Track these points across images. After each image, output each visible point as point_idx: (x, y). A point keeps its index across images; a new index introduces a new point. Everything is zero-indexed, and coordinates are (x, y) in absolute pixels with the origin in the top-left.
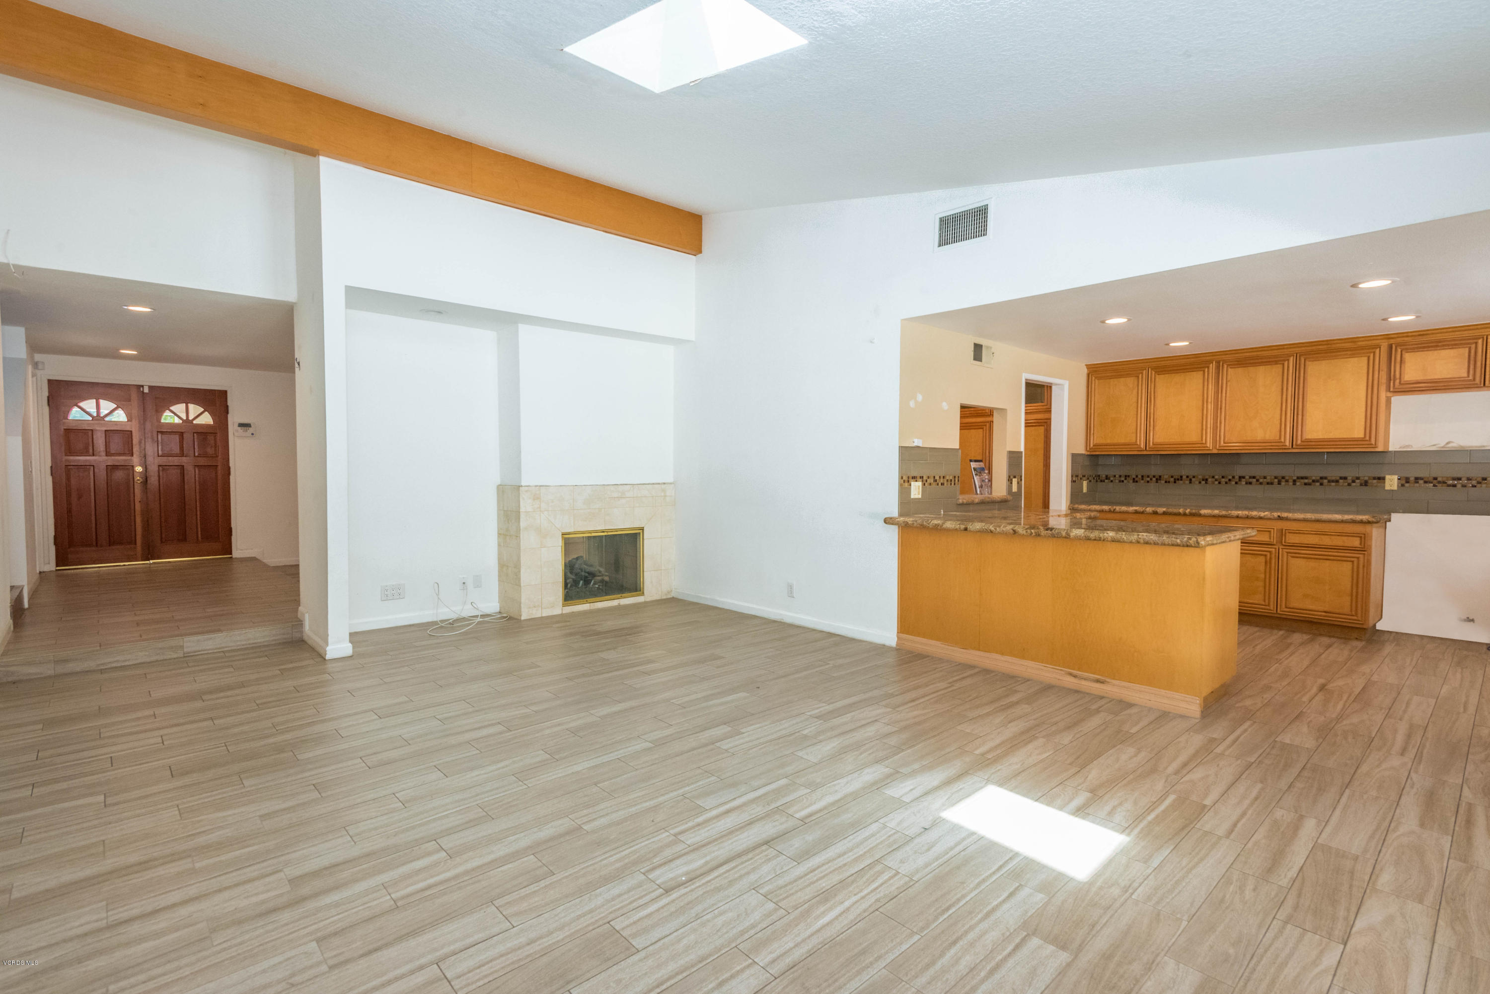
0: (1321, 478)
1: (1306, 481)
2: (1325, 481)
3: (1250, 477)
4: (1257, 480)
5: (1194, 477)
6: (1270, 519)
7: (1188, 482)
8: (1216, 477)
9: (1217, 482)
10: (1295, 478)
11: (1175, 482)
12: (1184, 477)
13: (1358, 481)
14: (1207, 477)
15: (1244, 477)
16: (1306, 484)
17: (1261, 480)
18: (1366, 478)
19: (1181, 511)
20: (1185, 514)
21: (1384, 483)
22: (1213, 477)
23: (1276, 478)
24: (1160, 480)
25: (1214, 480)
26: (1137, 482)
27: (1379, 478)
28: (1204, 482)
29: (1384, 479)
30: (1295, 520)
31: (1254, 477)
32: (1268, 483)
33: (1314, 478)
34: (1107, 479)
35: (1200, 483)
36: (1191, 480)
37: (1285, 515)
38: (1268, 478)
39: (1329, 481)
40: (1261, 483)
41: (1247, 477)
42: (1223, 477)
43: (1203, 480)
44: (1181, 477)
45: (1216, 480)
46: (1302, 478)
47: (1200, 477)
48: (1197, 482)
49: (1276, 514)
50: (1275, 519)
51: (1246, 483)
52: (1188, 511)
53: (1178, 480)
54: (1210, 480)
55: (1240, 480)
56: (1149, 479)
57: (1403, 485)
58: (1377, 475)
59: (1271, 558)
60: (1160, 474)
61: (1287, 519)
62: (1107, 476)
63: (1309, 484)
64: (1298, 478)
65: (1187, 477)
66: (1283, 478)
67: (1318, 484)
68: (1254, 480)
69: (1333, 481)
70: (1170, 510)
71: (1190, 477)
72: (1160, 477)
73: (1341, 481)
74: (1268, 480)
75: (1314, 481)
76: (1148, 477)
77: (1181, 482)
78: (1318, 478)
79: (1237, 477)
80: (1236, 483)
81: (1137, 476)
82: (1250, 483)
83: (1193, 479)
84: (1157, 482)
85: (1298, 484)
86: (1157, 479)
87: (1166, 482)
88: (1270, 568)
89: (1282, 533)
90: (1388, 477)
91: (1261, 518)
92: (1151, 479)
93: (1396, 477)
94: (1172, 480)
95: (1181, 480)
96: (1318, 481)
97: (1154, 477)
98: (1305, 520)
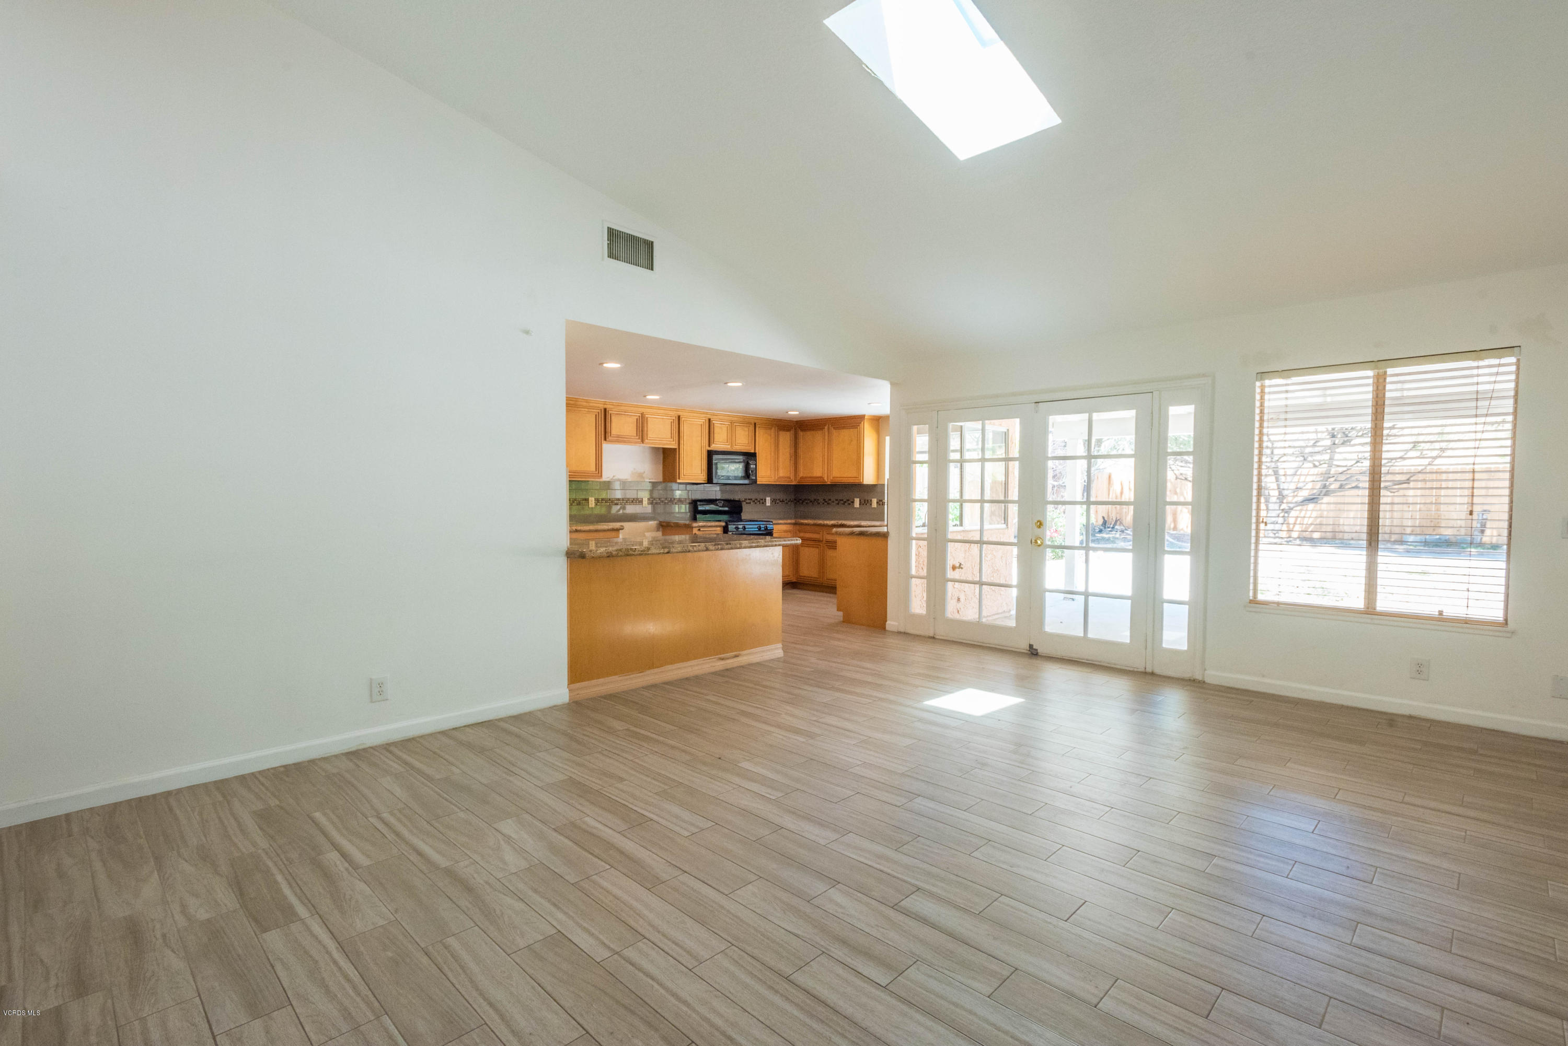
18: (580, 500)
21: (588, 502)
57: (596, 504)
98: (590, 531)
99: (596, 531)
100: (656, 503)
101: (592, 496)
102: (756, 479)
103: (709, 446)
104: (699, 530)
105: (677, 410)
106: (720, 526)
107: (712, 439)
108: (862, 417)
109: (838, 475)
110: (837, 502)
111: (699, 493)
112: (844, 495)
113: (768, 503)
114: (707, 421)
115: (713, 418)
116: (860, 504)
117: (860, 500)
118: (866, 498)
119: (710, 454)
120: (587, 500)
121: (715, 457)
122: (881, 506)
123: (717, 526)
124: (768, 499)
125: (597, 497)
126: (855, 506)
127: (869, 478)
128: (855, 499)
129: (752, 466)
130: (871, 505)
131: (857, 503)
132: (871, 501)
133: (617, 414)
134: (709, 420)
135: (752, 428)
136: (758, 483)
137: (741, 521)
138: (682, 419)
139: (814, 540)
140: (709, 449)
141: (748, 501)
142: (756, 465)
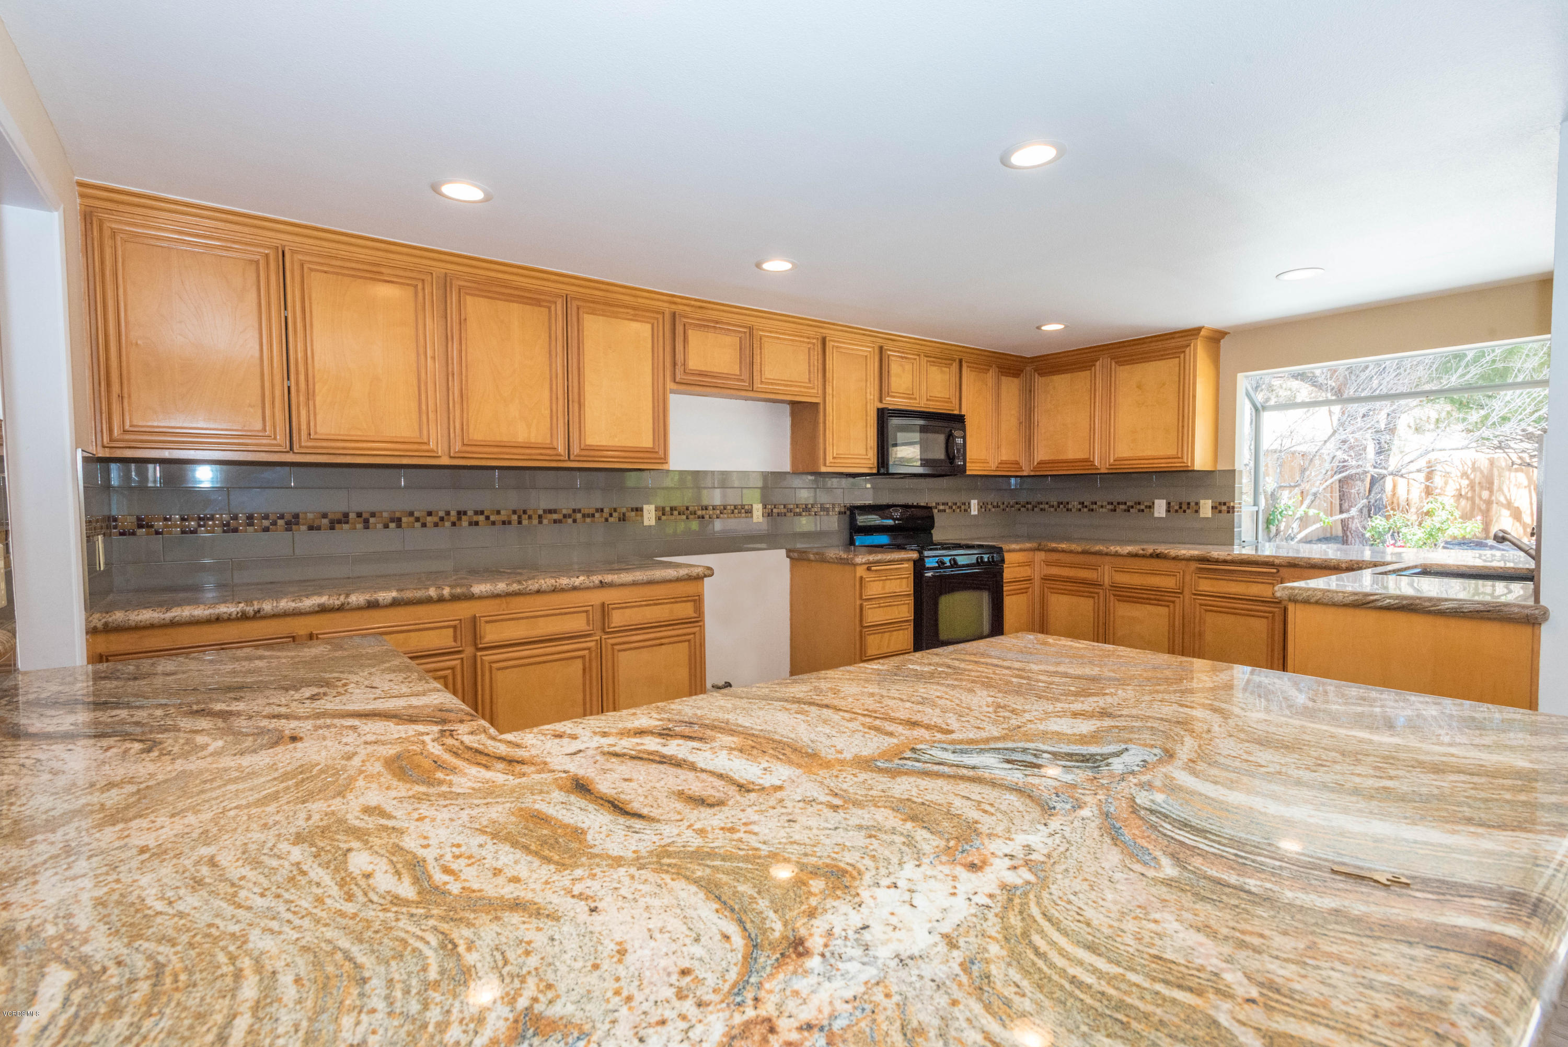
0: (574, 511)
1: (555, 516)
2: (579, 516)
3: (476, 513)
4: (488, 518)
5: (373, 515)
6: (588, 588)
7: (360, 526)
8: (416, 514)
9: (418, 525)
10: (541, 512)
11: (332, 528)
12: (352, 516)
13: (615, 515)
14: (398, 515)
15: (465, 513)
16: (555, 521)
17: (492, 518)
18: (624, 510)
19: (432, 592)
20: (441, 600)
21: (642, 516)
22: (411, 514)
23: (514, 512)
24: (297, 524)
25: (412, 519)
26: (235, 530)
27: (637, 510)
28: (392, 525)
29: (641, 510)
30: (622, 585)
31: (482, 513)
32: (504, 523)
33: (564, 512)
34: (140, 526)
35: (386, 526)
36: (366, 521)
37: (608, 578)
38: (502, 512)
39: (584, 516)
40: (493, 523)
41: (470, 513)
42: (430, 514)
43: (392, 520)
44: (346, 515)
45: (417, 520)
46: (550, 511)
47: (385, 515)
48: (380, 526)
49: (596, 579)
50: (595, 587)
51: (471, 524)
52: (446, 591)
53: (339, 522)
54: (404, 520)
55: (459, 519)
56: (266, 523)
57: (660, 519)
58: (634, 506)
59: (590, 660)
60: (296, 510)
61: (611, 585)
62: (139, 519)
63: (560, 521)
64: (545, 511)
65: (359, 515)
66: (525, 512)
67: (570, 521)
68: (481, 518)
69: (588, 516)
70: (408, 595)
71: (365, 516)
72: (296, 516)
73: (597, 515)
74: (504, 516)
75: (565, 516)
76: (266, 517)
77: (345, 526)
78: (570, 512)
79: (453, 513)
80: (454, 524)
81: (235, 518)
82: (477, 523)
83: (372, 520)
84: (289, 529)
85: (545, 521)
86: (288, 523)
87: (311, 528)
88: (591, 677)
89: (605, 610)
90: (646, 507)
91: (575, 588)
92: (274, 523)
93: (652, 507)
94: (325, 521)
95: (347, 523)
96: (570, 516)
97: (282, 517)
98: (634, 584)
99: (650, 583)
100: (778, 514)
101: (648, 503)
102: (965, 464)
103: (881, 401)
104: (869, 569)
105: (820, 324)
106: (908, 560)
107: (885, 389)
108: (1193, 333)
109: (1126, 454)
110: (1110, 507)
111: (865, 494)
112: (1130, 494)
113: (974, 511)
114: (877, 351)
115: (888, 345)
116: (1168, 511)
117: (1169, 504)
118: (1185, 500)
119: (883, 416)
120: (639, 510)
121: (894, 422)
122: (1224, 515)
123: (902, 561)
124: (974, 503)
125: (661, 503)
126: (1156, 515)
127: (1201, 460)
128: (1157, 501)
129: (959, 441)
130: (1197, 511)
131: (1160, 508)
132: (1197, 504)
133: (701, 326)
134: (881, 348)
135: (955, 366)
136: (968, 473)
137: (931, 545)
138: (829, 345)
139: (1084, 582)
140: (881, 406)
141: (941, 507)
142: (964, 438)
